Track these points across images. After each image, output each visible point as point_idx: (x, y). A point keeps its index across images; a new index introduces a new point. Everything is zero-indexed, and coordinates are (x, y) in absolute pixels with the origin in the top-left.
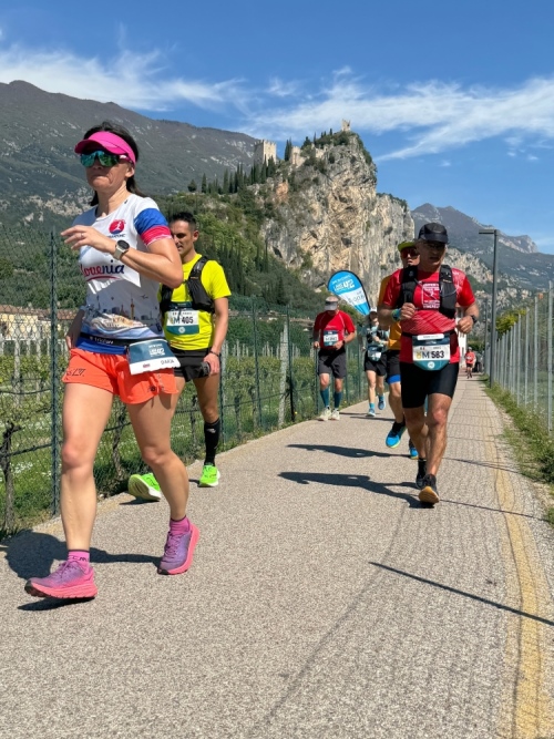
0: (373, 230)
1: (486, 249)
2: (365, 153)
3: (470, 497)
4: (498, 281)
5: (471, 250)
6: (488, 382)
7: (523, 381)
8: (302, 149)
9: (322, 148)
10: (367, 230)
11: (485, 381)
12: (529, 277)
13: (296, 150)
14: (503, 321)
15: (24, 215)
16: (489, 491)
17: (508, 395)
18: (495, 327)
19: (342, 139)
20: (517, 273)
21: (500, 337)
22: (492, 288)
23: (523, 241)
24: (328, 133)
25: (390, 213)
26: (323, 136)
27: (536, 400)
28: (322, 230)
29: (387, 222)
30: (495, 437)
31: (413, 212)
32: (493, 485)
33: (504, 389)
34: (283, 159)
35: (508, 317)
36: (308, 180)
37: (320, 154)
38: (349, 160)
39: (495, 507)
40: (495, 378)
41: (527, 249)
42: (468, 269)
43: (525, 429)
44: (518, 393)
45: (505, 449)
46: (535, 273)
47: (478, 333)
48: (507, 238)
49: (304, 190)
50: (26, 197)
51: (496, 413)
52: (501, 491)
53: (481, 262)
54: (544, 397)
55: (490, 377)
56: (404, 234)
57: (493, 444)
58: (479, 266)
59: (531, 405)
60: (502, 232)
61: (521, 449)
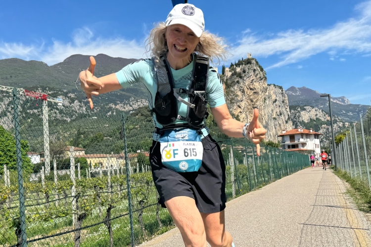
0: (267, 101)
1: (325, 105)
2: (260, 67)
3: (335, 223)
4: (333, 119)
5: (317, 106)
6: (335, 169)
7: (353, 166)
8: (230, 68)
9: (239, 67)
10: (265, 102)
11: (332, 168)
12: (348, 116)
13: (227, 69)
14: (338, 138)
15: (107, 113)
16: (344, 219)
17: (346, 174)
18: (334, 141)
19: (248, 62)
20: (341, 114)
21: (337, 145)
22: (330, 123)
23: (343, 99)
24: (241, 60)
25: (275, 93)
26: (239, 61)
27: (361, 174)
28: (243, 104)
29: (274, 97)
30: (343, 194)
31: (286, 91)
32: (345, 216)
33: (343, 171)
34: (221, 74)
35: (340, 136)
36: (234, 82)
37: (238, 70)
38: (252, 71)
39: (349, 226)
40: (338, 166)
41: (345, 103)
42: (316, 115)
43: (358, 189)
44: (351, 172)
45: (349, 199)
46: (351, 114)
47: (326, 145)
48: (334, 99)
49: (233, 87)
50: (107, 105)
51: (341, 183)
52: (350, 219)
53: (322, 111)
54: (365, 173)
55: (336, 166)
56: (283, 102)
57: (342, 197)
58: (321, 113)
59: (359, 176)
60: (331, 96)
61: (356, 198)
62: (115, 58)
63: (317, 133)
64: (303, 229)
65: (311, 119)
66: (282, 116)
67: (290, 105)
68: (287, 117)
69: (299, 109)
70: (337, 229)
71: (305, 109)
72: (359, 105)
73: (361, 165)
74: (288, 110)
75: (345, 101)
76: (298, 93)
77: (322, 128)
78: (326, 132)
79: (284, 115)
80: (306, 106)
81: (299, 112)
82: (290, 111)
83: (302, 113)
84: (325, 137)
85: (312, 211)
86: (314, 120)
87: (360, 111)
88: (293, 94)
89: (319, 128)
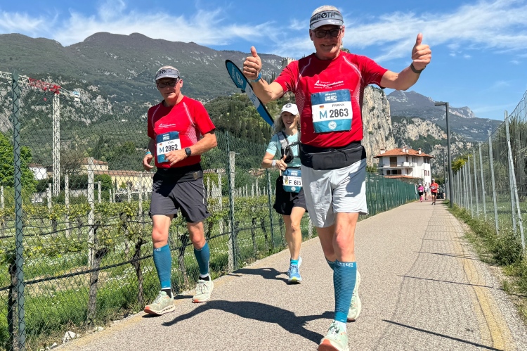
1: (439, 116)
3: (447, 276)
4: (450, 137)
5: (430, 118)
6: (450, 205)
11: (447, 204)
12: (471, 134)
14: (456, 163)
15: (141, 115)
16: (460, 272)
17: (464, 212)
18: (451, 168)
20: (462, 131)
21: (455, 172)
22: (446, 143)
23: (465, 111)
25: (372, 98)
27: (485, 212)
29: (371, 105)
30: (459, 238)
31: (388, 97)
32: (462, 268)
33: (461, 208)
35: (459, 160)
39: (466, 282)
40: (454, 202)
41: (468, 116)
42: (428, 131)
43: (480, 233)
44: (472, 210)
45: (467, 245)
46: (475, 131)
47: (439, 173)
48: (454, 109)
50: (141, 103)
51: (458, 224)
52: (468, 272)
53: (436, 125)
54: (490, 212)
55: (451, 201)
56: (383, 111)
57: (458, 243)
58: (435, 128)
59: (482, 216)
60: (450, 105)
61: (478, 245)
62: (155, 40)
63: (428, 155)
64: (403, 283)
65: (420, 136)
66: (382, 130)
67: (393, 115)
68: (387, 132)
69: (405, 122)
70: (450, 285)
71: (412, 122)
72: (487, 119)
73: (486, 202)
74: (390, 122)
75: (468, 113)
76: (404, 100)
77: (434, 149)
78: (440, 155)
79: (384, 129)
80: (414, 117)
81: (404, 125)
82: (392, 124)
83: (408, 127)
84: (439, 162)
85: (417, 260)
86: (425, 138)
87: (488, 128)
88: (398, 100)
89: (431, 148)
